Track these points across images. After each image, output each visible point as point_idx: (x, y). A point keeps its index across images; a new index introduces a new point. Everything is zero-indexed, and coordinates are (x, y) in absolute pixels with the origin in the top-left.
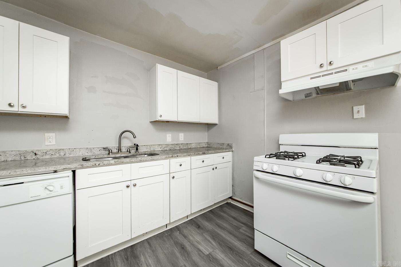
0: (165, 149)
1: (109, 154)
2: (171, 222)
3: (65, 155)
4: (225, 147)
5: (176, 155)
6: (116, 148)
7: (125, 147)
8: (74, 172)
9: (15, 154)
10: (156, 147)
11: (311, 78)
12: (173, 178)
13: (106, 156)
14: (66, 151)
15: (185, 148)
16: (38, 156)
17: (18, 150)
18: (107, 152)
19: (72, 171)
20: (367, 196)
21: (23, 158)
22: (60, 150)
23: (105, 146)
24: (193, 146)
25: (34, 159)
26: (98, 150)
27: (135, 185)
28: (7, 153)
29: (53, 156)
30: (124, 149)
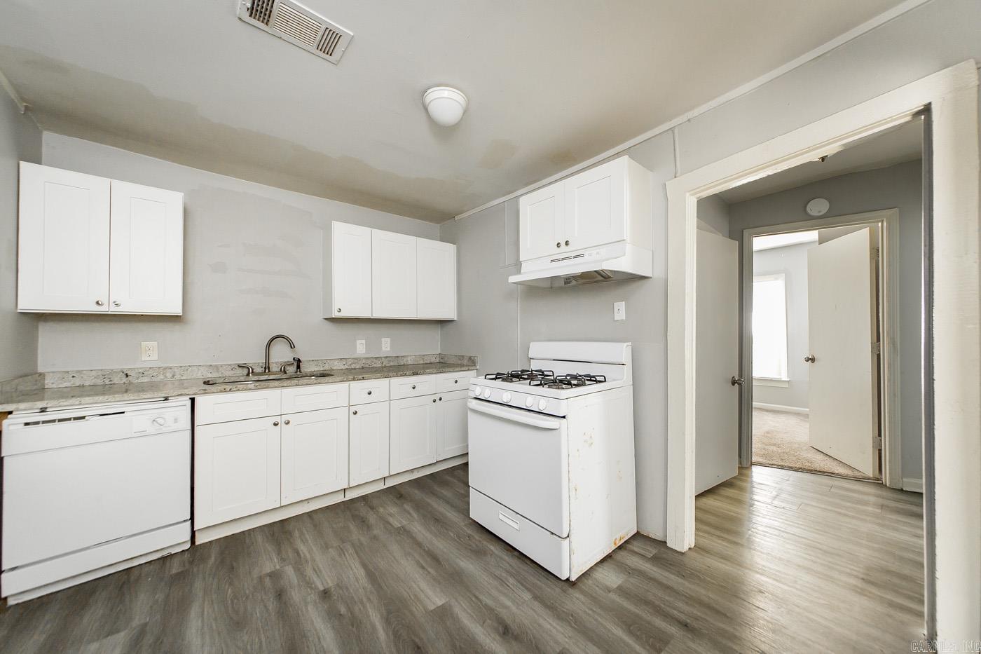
0: (353, 366)
1: (248, 375)
2: (351, 486)
3: (173, 376)
4: (465, 362)
5: (360, 377)
6: (261, 364)
7: (276, 363)
8: (193, 400)
9: (95, 376)
10: (336, 363)
11: (552, 261)
12: (355, 413)
13: (242, 379)
14: (176, 370)
15: (392, 364)
16: (130, 378)
17: (100, 368)
18: (245, 371)
19: (190, 398)
20: (547, 420)
21: (107, 382)
22: (166, 368)
23: (241, 362)
24: (410, 361)
25: (124, 383)
26: (230, 368)
27: (288, 423)
28: (84, 374)
29: (155, 379)
30: (274, 368)
